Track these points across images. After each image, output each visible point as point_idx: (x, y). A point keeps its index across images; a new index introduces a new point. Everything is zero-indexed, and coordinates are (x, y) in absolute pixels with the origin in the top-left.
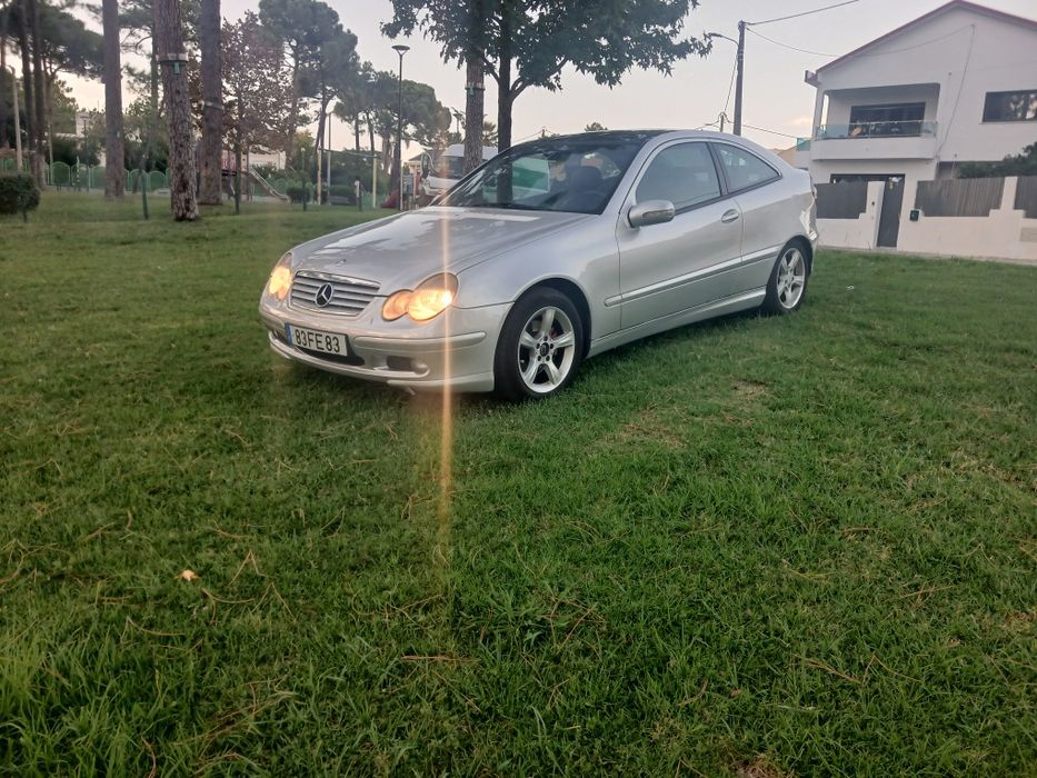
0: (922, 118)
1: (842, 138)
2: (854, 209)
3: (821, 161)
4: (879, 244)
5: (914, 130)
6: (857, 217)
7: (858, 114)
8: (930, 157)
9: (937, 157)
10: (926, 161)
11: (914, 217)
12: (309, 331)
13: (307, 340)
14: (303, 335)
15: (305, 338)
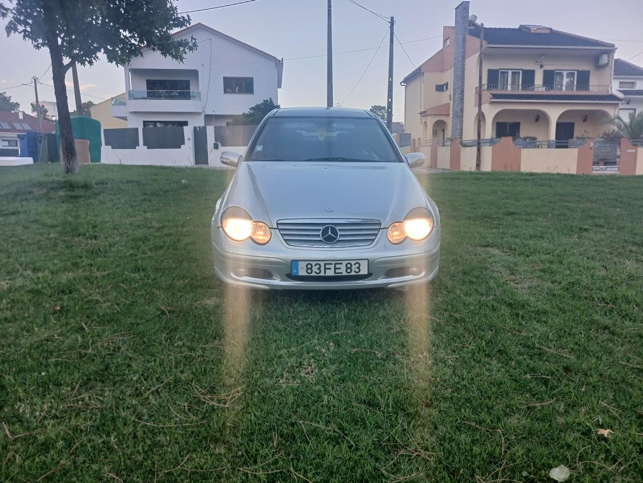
0: (189, 89)
1: (144, 98)
2: (177, 142)
3: (136, 112)
4: (196, 163)
5: (186, 95)
6: (180, 148)
7: (151, 85)
8: (200, 111)
9: (203, 111)
10: (198, 114)
11: (216, 147)
12: (326, 262)
13: (322, 269)
14: (318, 266)
15: (319, 269)
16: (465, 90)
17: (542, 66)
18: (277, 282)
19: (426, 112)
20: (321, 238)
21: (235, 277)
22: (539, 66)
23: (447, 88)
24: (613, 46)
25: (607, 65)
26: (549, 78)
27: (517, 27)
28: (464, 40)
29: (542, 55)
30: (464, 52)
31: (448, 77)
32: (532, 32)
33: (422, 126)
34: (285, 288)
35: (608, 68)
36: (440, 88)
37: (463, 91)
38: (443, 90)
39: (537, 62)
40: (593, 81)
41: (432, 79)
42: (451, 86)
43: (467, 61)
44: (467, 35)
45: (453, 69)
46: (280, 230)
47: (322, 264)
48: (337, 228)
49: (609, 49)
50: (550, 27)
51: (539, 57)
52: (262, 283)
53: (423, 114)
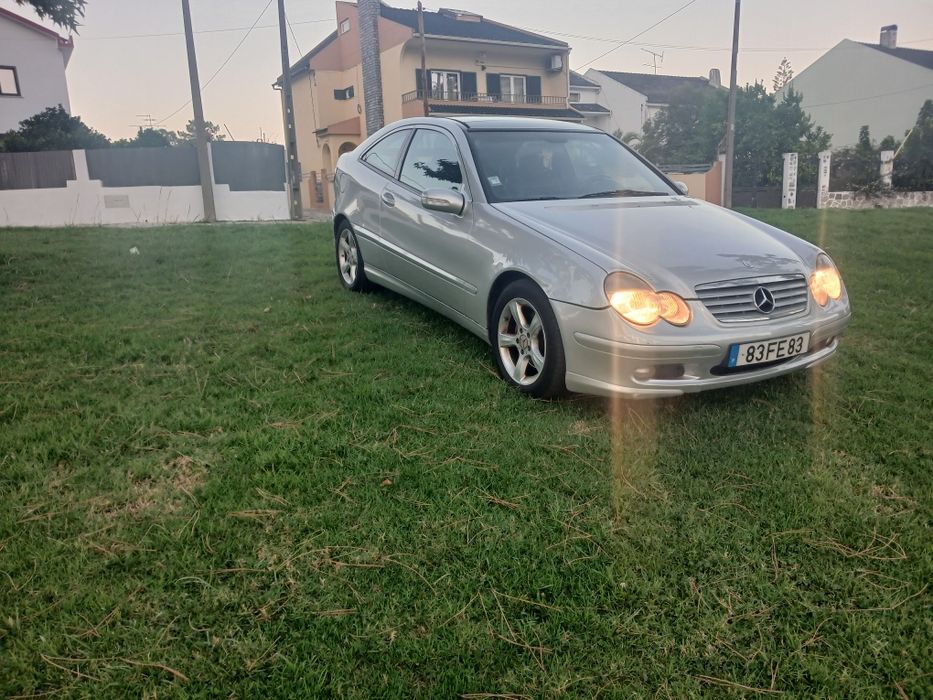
12: (771, 342)
13: (765, 353)
14: (761, 349)
15: (762, 353)
16: (383, 98)
17: (483, 68)
18: (692, 381)
19: (326, 130)
20: (756, 306)
21: (637, 382)
22: (480, 68)
23: (352, 95)
24: (566, 45)
25: (560, 70)
26: (494, 83)
27: (436, 11)
28: (375, 26)
29: (482, 53)
30: (377, 42)
31: (354, 77)
32: (459, 19)
33: (320, 153)
34: (705, 389)
35: (562, 74)
36: (340, 95)
37: (381, 101)
38: (345, 98)
39: (477, 61)
40: (545, 91)
41: (327, 80)
42: (359, 92)
43: (384, 56)
44: (379, 17)
45: (360, 67)
46: (702, 300)
47: (766, 344)
48: (770, 290)
49: (562, 50)
50: (480, 14)
51: (478, 55)
52: (672, 386)
53: (321, 133)
